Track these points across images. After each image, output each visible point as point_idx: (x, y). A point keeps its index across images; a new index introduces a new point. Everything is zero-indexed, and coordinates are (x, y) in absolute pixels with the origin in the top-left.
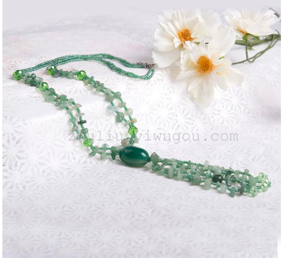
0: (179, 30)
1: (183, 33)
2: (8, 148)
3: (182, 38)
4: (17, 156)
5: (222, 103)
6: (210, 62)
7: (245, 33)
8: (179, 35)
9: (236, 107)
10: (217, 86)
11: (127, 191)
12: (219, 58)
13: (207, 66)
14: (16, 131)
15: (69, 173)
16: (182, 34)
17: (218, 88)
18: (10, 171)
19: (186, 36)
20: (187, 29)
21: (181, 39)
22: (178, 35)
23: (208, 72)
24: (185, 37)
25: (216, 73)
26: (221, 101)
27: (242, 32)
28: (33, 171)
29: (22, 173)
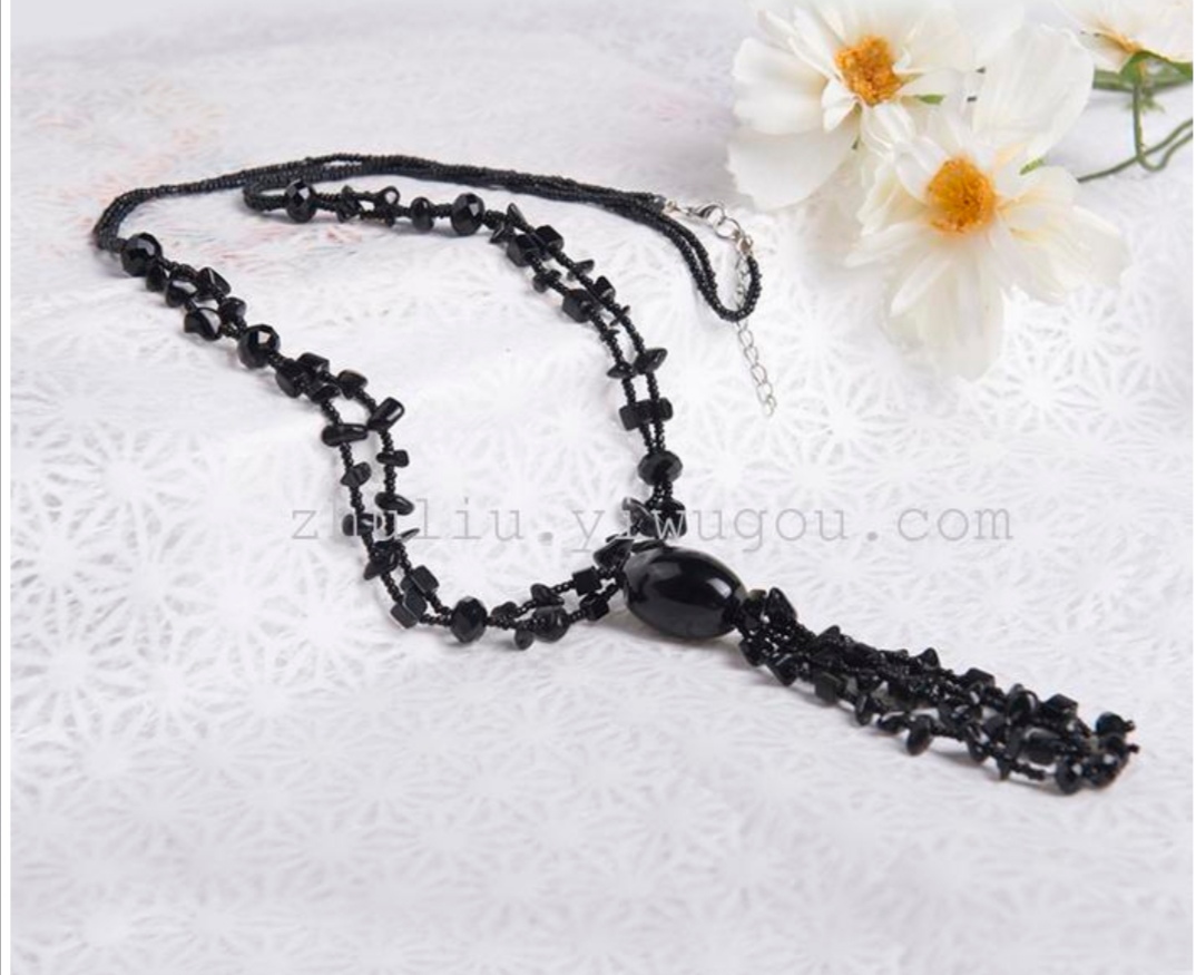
0: (842, 43)
1: (860, 55)
2: (129, 570)
3: (856, 79)
4: (168, 599)
5: (1028, 346)
6: (983, 188)
7: (1128, 52)
8: (844, 62)
9: (1085, 362)
10: (1015, 288)
11: (635, 737)
12: (1023, 166)
13: (972, 204)
14: (161, 496)
15: (390, 663)
16: (858, 60)
17: (1022, 295)
18: (141, 663)
19: (873, 69)
20: (877, 35)
21: (852, 82)
22: (841, 65)
23: (976, 226)
24: (870, 73)
25: (1009, 234)
26: (1021, 337)
27: (1119, 46)
28: (238, 660)
29: (192, 670)
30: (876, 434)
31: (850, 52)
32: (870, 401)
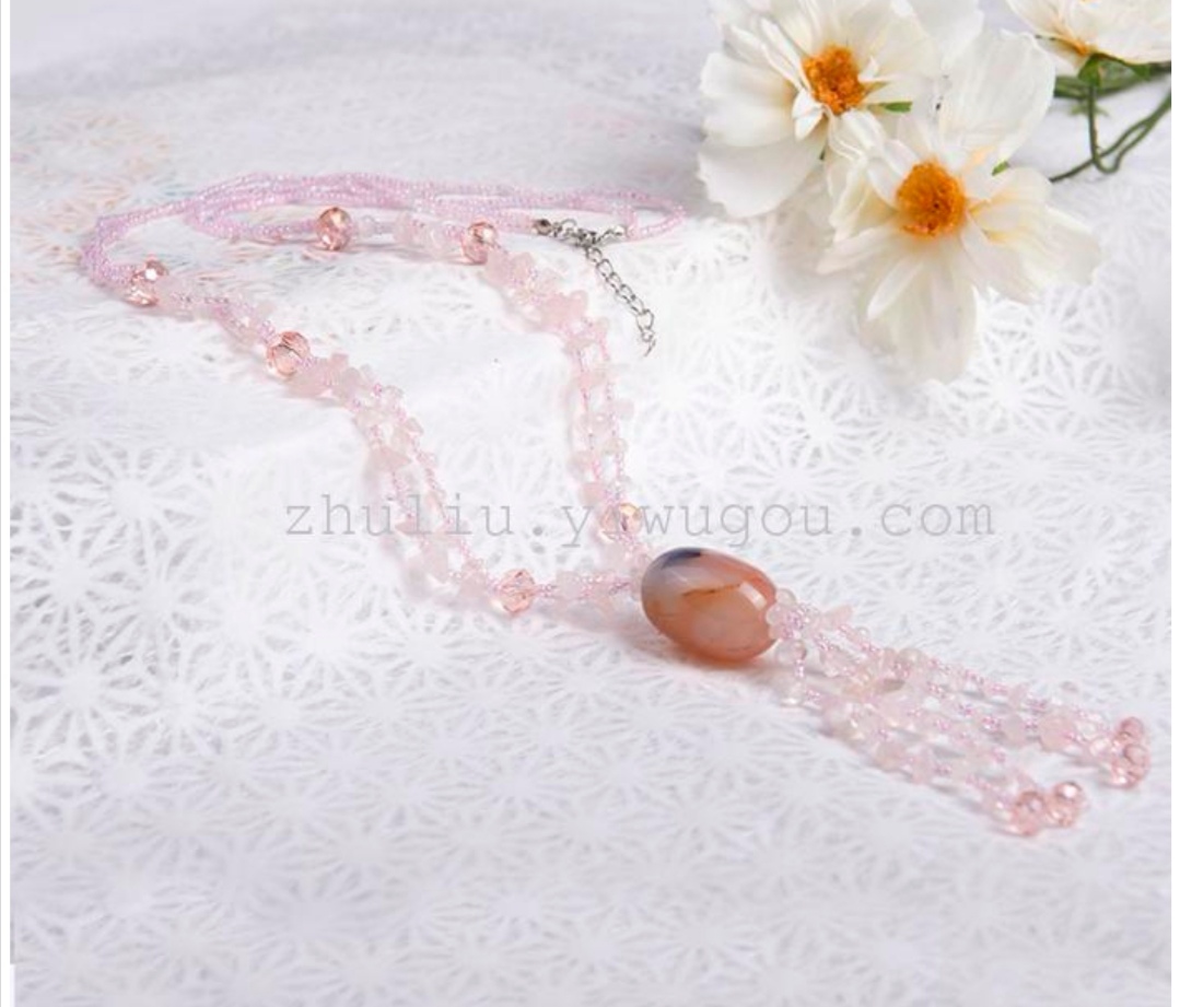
0: (806, 55)
1: (824, 67)
2: (138, 588)
3: (821, 89)
4: (175, 616)
6: (953, 192)
7: (1085, 55)
8: (810, 74)
9: (1049, 363)
10: (988, 288)
13: (942, 207)
14: (168, 513)
15: (397, 671)
16: (822, 70)
17: (993, 295)
18: (151, 681)
19: (838, 79)
20: (840, 45)
21: (819, 92)
22: (807, 75)
23: (947, 229)
24: (835, 82)
25: (982, 235)
27: (1076, 50)
28: (246, 676)
29: (202, 687)
30: (852, 438)
31: (814, 63)
32: (843, 405)
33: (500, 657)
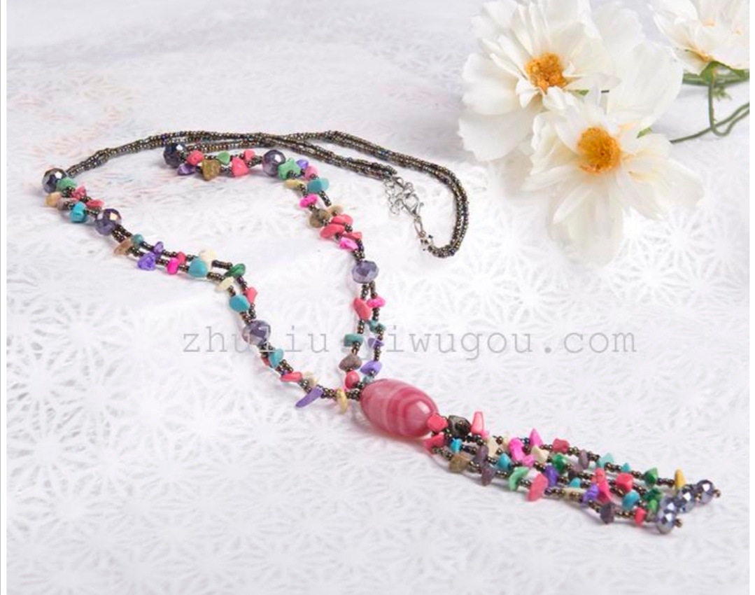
0: (531, 58)
1: (542, 65)
2: (84, 390)
3: (539, 79)
4: (108, 407)
5: (645, 248)
6: (612, 146)
7: (706, 62)
8: (531, 69)
9: (680, 259)
10: (632, 210)
12: (639, 132)
13: (606, 155)
14: (104, 343)
15: (247, 447)
16: (540, 68)
17: (635, 214)
18: (91, 448)
19: (550, 73)
20: (552, 52)
21: (536, 81)
22: (529, 71)
23: (607, 170)
25: (628, 174)
26: (640, 243)
27: (700, 58)
28: (151, 446)
29: (123, 452)
30: (550, 304)
31: (535, 63)
32: (546, 283)
33: (312, 441)
